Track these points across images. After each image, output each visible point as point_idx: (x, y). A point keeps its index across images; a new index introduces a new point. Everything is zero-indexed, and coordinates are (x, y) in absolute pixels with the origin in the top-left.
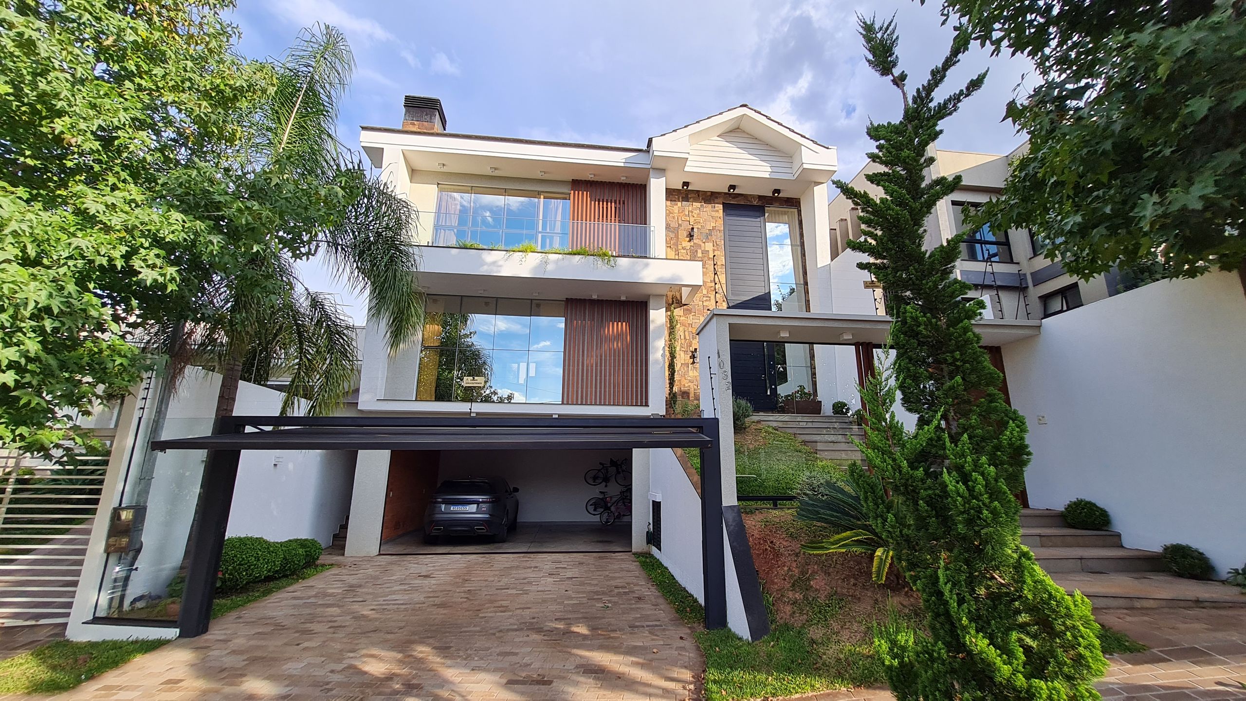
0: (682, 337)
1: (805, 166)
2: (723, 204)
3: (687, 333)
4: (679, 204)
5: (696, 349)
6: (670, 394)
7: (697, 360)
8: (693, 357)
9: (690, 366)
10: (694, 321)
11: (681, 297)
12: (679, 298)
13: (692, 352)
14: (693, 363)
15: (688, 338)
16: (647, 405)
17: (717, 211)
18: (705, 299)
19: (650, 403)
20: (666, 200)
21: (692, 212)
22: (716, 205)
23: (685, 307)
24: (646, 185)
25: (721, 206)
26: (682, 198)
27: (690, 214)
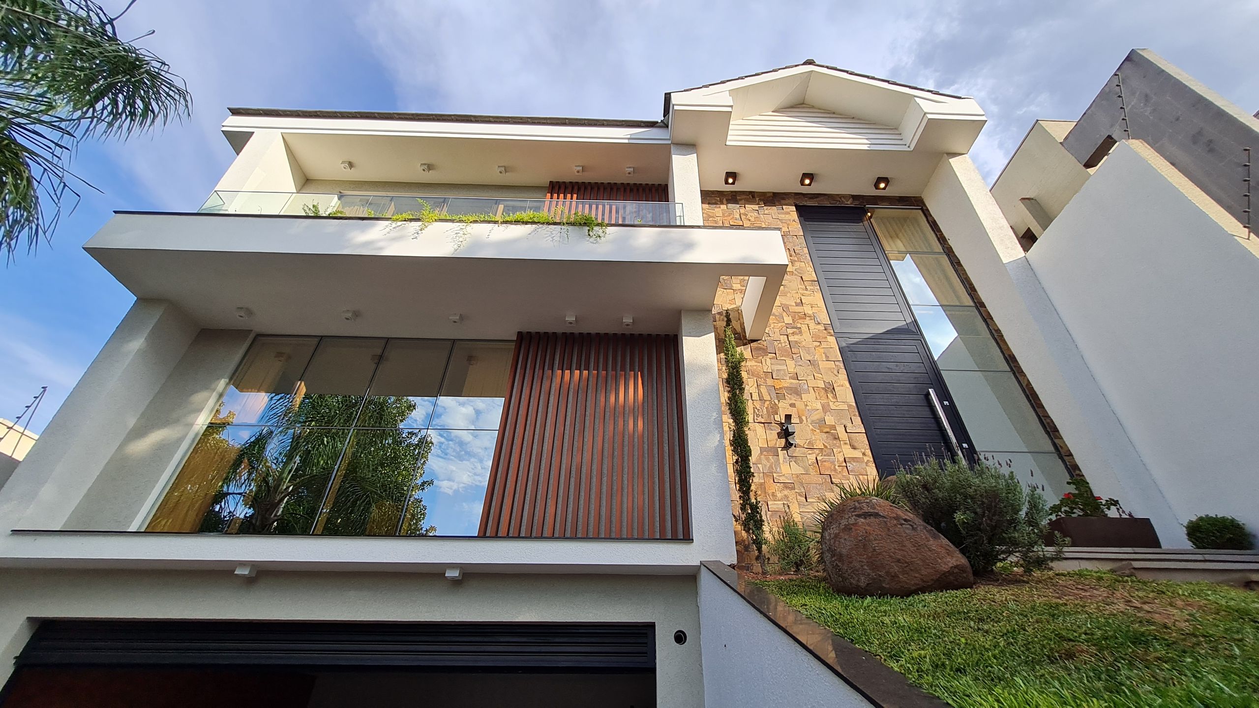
0: (755, 396)
1: (930, 116)
2: (796, 206)
3: (763, 390)
4: (723, 207)
5: (788, 417)
6: (743, 508)
7: (796, 440)
8: (786, 434)
9: (781, 453)
10: (776, 367)
11: (744, 329)
12: (739, 329)
13: (781, 424)
14: (788, 445)
15: (766, 397)
16: (687, 538)
17: (788, 213)
18: (790, 331)
19: (696, 534)
20: (702, 203)
21: (746, 215)
22: (784, 207)
23: (753, 345)
24: (667, 186)
25: (794, 208)
26: (727, 200)
27: (743, 217)
